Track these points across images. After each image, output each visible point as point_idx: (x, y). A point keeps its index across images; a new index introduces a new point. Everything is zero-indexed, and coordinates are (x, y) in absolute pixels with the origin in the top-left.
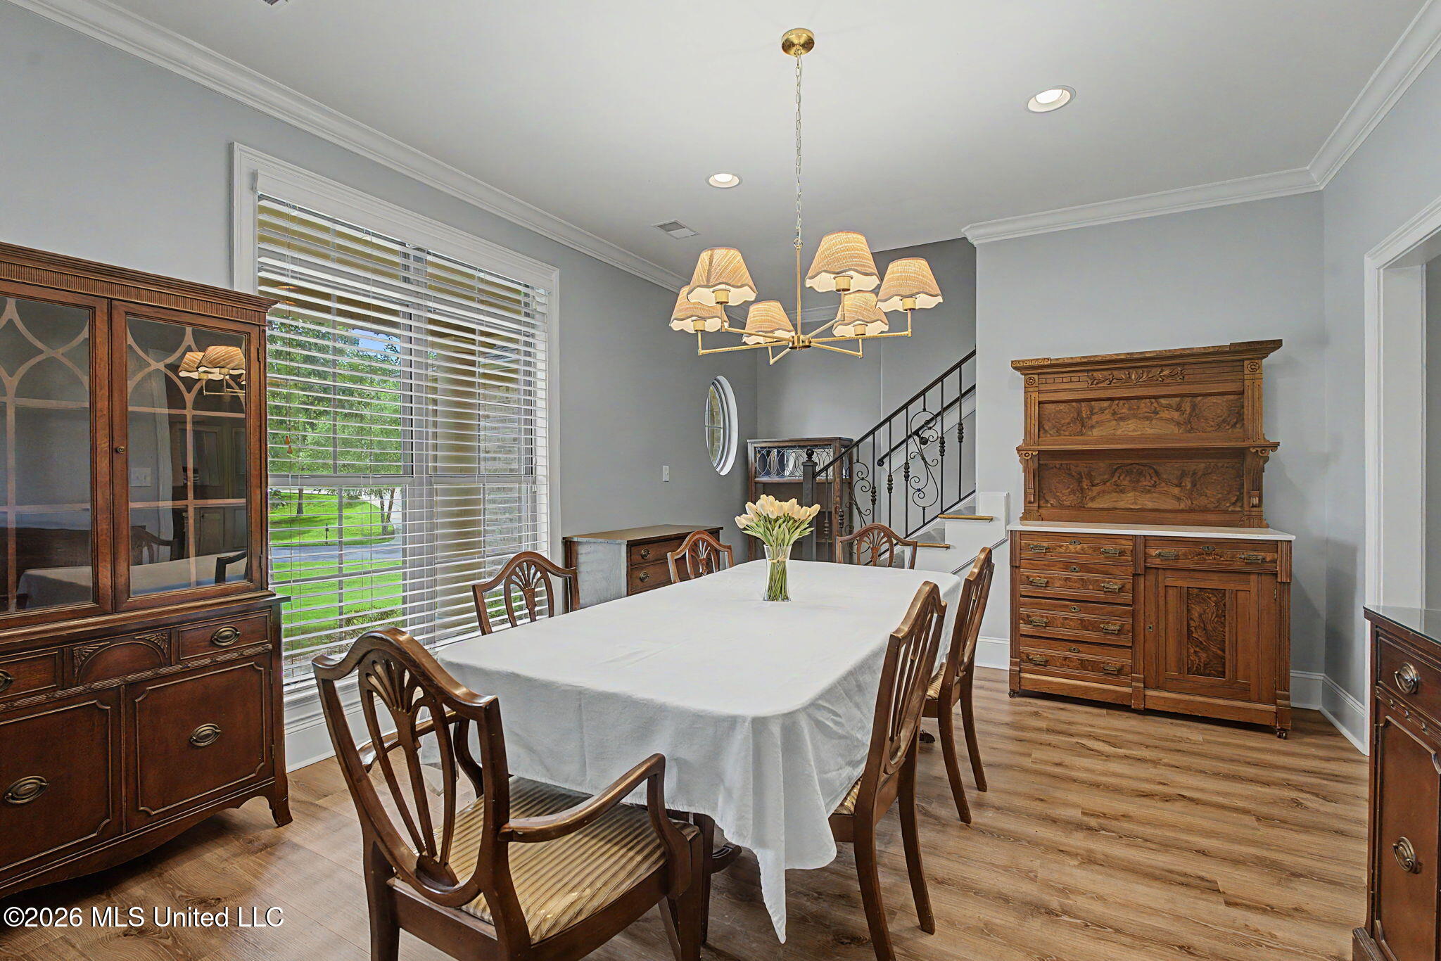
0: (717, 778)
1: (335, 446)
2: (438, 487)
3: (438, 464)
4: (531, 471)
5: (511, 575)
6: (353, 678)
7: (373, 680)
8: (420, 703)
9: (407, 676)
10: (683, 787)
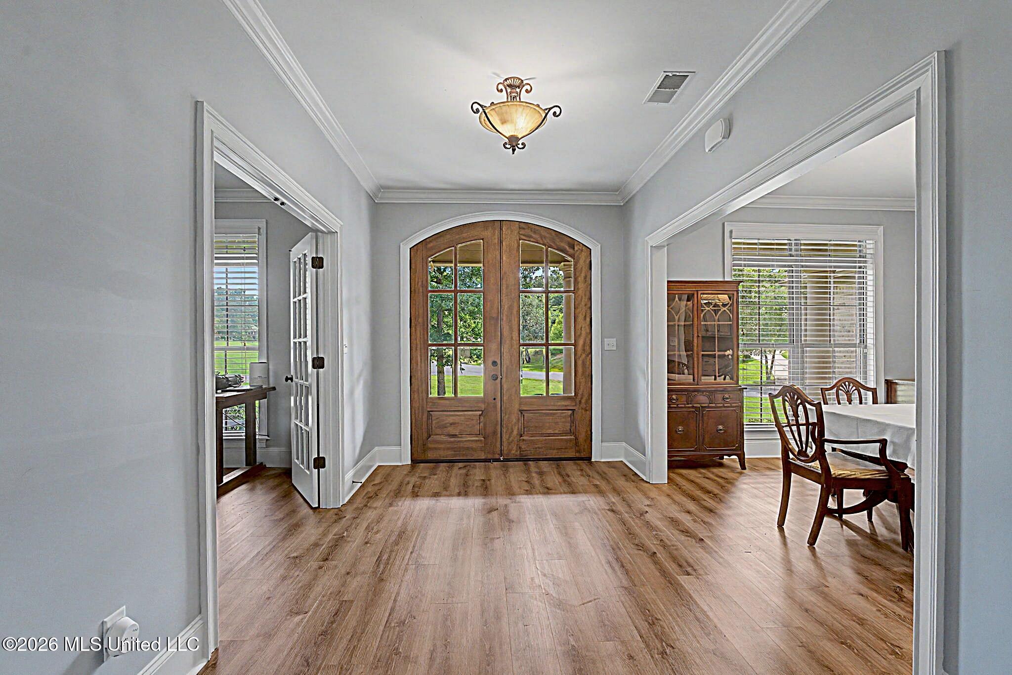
0: (908, 449)
1: (759, 337)
2: (808, 349)
3: (807, 338)
4: (863, 341)
5: (840, 386)
6: (780, 399)
7: (786, 398)
8: (799, 404)
9: (796, 397)
10: (894, 452)
